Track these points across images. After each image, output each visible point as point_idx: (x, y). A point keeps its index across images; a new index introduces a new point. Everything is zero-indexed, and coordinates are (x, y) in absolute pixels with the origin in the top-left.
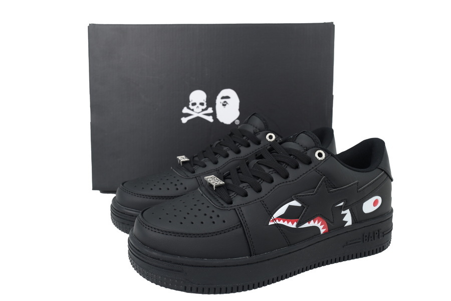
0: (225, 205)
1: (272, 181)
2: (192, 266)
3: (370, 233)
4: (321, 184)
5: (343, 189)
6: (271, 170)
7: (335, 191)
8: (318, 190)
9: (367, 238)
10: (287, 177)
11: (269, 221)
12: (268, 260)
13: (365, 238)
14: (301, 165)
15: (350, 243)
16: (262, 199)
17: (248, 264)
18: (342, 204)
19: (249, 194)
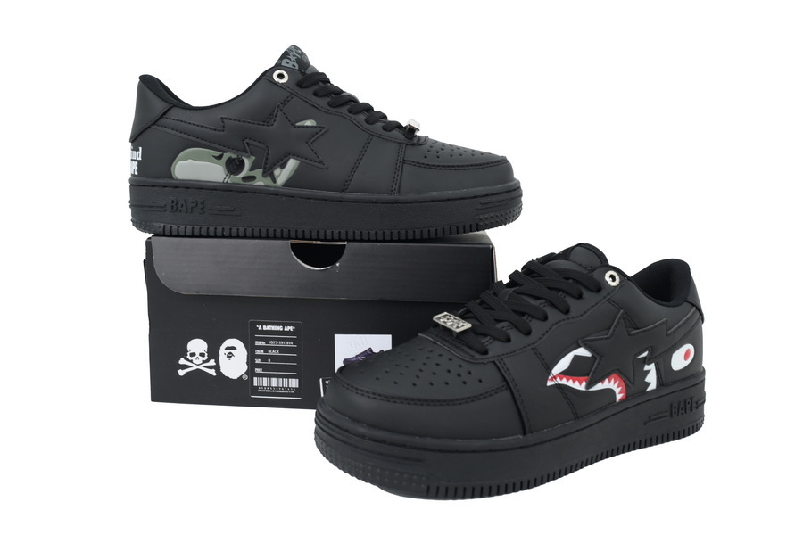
0: (477, 356)
1: (546, 318)
2: (440, 451)
3: (680, 403)
4: (618, 323)
5: (649, 330)
6: (543, 301)
7: (638, 333)
8: (614, 331)
9: (676, 410)
10: (567, 312)
11: (547, 379)
12: (550, 441)
13: (673, 410)
14: (586, 293)
15: (655, 417)
16: (535, 345)
17: (521, 447)
18: (645, 354)
19: (513, 338)
